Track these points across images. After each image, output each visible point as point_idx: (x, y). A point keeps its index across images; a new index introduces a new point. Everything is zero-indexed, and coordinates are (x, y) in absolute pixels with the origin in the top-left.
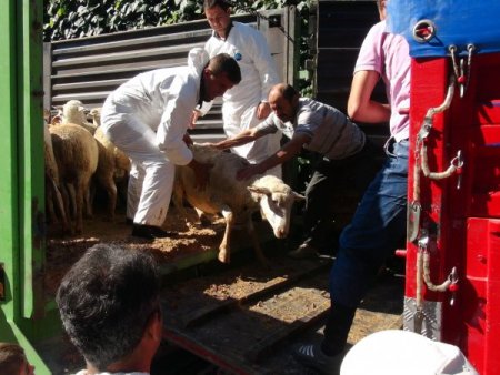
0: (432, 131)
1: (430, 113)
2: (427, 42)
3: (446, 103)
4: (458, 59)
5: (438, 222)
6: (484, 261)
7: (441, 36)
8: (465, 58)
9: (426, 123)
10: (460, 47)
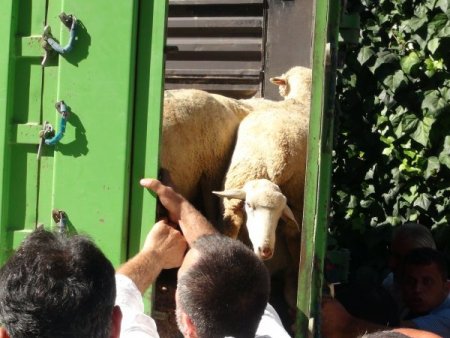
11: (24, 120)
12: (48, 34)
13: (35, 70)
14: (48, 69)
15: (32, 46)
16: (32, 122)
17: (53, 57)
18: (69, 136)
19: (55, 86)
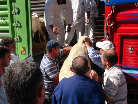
0: (109, 18)
1: (108, 15)
2: (108, 3)
3: (111, 13)
4: (113, 6)
5: (109, 34)
6: (116, 40)
7: (110, 2)
8: (114, 6)
9: (108, 17)
10: (113, 4)
11: (13, 23)
12: (15, 10)
13: (14, 16)
14: (16, 15)
15: (13, 12)
16: (14, 23)
17: (16, 14)
18: (19, 25)
19: (17, 18)
